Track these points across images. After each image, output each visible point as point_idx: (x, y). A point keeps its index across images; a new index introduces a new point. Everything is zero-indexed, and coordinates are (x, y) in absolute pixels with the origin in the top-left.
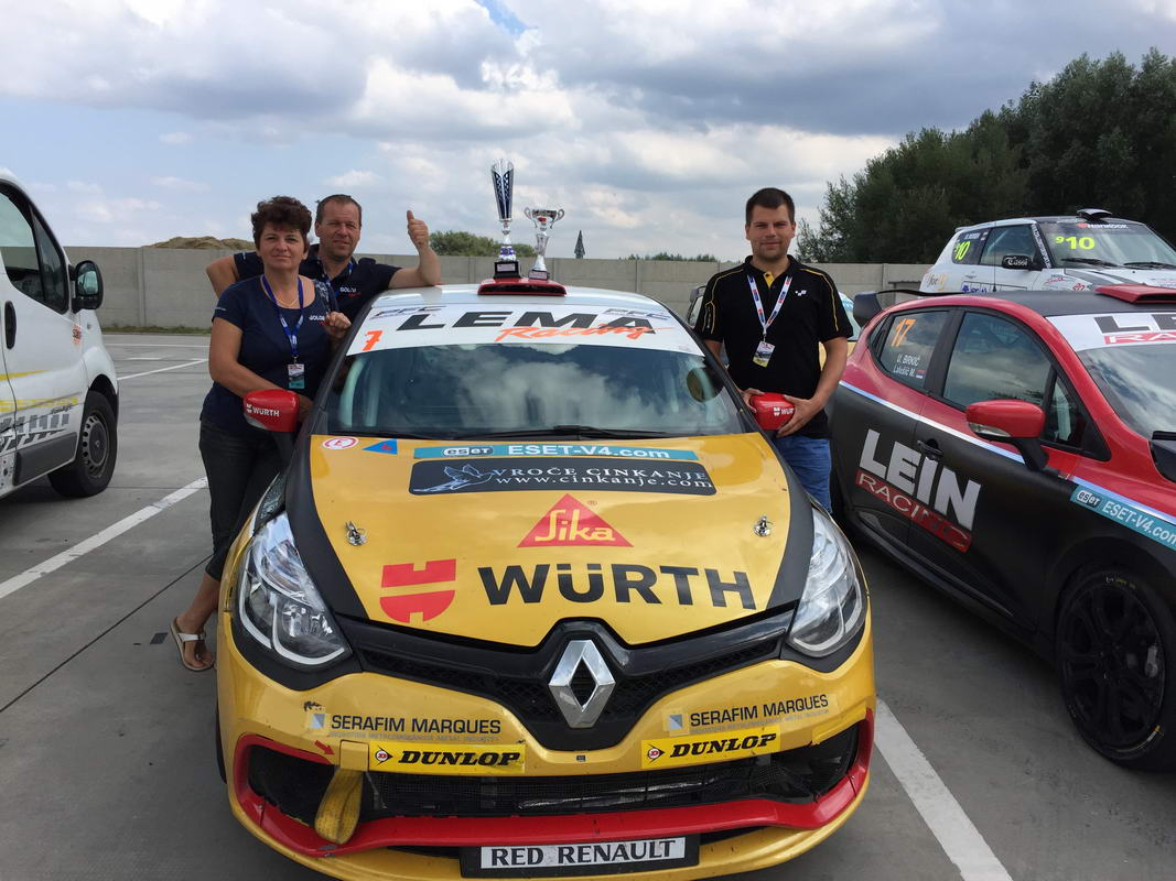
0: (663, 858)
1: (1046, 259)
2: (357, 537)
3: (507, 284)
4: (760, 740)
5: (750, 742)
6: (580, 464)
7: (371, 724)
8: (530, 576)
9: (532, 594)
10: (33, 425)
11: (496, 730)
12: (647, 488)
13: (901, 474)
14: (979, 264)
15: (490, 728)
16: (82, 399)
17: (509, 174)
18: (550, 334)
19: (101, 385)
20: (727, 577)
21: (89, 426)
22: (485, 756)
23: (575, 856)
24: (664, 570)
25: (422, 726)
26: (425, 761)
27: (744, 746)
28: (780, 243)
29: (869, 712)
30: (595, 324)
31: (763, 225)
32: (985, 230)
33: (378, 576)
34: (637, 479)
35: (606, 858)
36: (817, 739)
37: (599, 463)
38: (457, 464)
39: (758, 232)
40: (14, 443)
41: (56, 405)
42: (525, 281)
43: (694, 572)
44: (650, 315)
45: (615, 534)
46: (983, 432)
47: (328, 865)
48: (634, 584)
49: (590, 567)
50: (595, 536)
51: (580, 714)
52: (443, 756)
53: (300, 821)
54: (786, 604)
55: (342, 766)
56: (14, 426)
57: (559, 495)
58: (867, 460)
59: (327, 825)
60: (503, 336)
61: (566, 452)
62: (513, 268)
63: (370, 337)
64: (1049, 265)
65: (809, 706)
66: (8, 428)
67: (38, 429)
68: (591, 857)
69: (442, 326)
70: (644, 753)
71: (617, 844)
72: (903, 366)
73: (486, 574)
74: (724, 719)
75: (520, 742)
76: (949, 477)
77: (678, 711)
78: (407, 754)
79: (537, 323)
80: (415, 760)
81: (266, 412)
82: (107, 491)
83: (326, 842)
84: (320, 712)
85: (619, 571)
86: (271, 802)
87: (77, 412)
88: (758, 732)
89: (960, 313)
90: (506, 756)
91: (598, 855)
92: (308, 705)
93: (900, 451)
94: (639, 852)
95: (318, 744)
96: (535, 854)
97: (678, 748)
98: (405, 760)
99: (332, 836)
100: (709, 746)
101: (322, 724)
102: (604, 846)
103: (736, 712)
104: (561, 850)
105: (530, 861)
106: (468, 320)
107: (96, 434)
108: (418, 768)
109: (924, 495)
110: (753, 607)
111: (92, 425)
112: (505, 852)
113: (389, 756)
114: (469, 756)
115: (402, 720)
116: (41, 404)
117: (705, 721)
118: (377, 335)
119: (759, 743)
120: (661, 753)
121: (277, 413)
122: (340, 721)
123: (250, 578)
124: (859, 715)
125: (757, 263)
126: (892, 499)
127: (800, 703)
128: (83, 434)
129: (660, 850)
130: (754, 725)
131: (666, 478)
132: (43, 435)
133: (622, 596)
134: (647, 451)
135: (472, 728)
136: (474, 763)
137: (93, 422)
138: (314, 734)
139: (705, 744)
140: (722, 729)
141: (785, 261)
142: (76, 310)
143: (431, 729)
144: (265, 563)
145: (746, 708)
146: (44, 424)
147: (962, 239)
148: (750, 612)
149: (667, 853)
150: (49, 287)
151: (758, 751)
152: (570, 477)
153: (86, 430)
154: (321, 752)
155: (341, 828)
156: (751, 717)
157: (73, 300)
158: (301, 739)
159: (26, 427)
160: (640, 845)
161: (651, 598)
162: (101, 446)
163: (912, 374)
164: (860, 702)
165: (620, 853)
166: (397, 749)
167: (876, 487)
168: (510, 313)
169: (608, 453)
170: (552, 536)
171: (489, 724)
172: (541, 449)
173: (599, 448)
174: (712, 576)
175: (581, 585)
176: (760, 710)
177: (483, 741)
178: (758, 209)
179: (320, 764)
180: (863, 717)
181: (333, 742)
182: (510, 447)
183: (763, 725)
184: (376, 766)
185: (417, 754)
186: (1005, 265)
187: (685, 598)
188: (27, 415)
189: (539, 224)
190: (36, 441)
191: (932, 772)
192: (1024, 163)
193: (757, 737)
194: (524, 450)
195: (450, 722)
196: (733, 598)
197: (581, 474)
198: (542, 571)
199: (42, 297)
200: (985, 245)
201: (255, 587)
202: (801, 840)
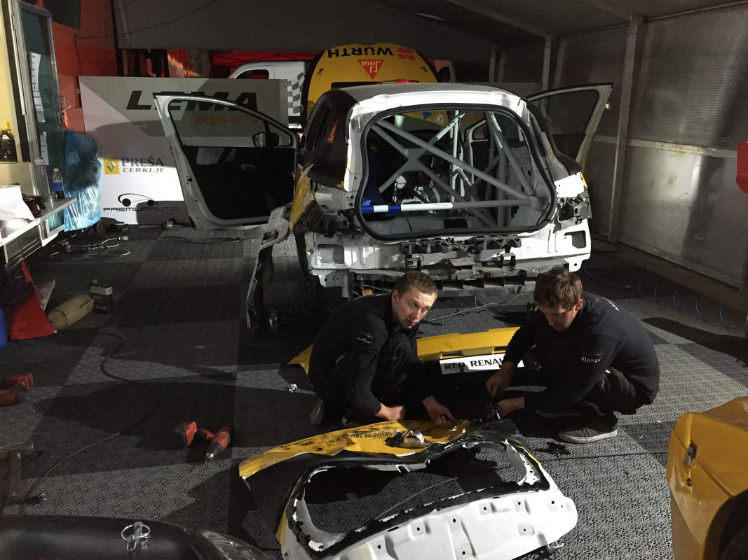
9: (380, 49)
20: (334, 56)
24: (350, 55)
48: (357, 52)
49: (367, 55)
50: (366, 62)
85: (360, 54)
133: (360, 49)
161: (353, 49)
174: (337, 55)
175: (369, 50)
187: (345, 50)
196: (333, 50)
198: (379, 53)
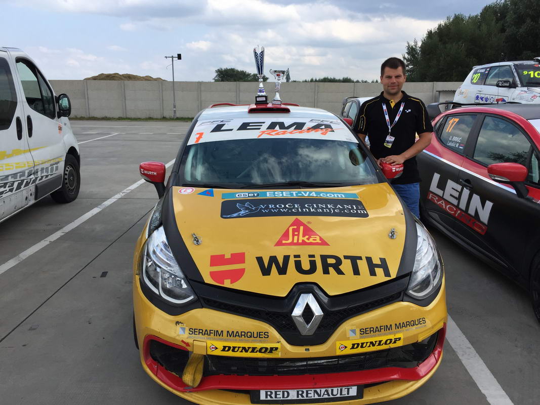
0: (346, 395)
1: (518, 82)
2: (198, 241)
3: (262, 107)
4: (393, 341)
5: (389, 342)
6: (302, 201)
7: (207, 333)
8: (281, 261)
9: (282, 271)
10: (42, 172)
11: (267, 336)
12: (335, 214)
13: (451, 195)
14: (484, 84)
15: (264, 335)
16: (64, 158)
17: (262, 52)
18: (284, 133)
19: (72, 151)
20: (376, 261)
21: (67, 171)
22: (261, 349)
23: (305, 395)
24: (346, 257)
25: (232, 334)
26: (233, 351)
27: (386, 343)
28: (398, 86)
29: (445, 324)
30: (305, 128)
31: (390, 77)
32: (488, 68)
33: (208, 261)
34: (329, 209)
35: (319, 395)
36: (420, 340)
37: (311, 201)
38: (242, 202)
39: (386, 81)
40: (34, 181)
41: (52, 162)
42: (270, 105)
43: (360, 258)
44: (331, 122)
45: (321, 239)
46: (496, 178)
47: (189, 396)
48: (331, 264)
49: (310, 256)
50: (311, 240)
51: (307, 329)
52: (241, 349)
53: (175, 374)
54: (406, 274)
55: (194, 352)
56: (34, 173)
57: (293, 218)
58: (434, 187)
59: (188, 378)
60: (262, 134)
61: (295, 195)
62: (264, 99)
63: (198, 136)
64: (520, 85)
65: (417, 323)
66: (31, 175)
67: (45, 174)
68: (312, 395)
69: (231, 130)
70: (338, 347)
71: (325, 389)
72: (452, 142)
73: (260, 260)
74: (376, 331)
75: (278, 342)
76: (476, 199)
77: (354, 328)
78: (225, 347)
79: (277, 128)
80: (228, 350)
81: (150, 173)
82: (76, 200)
83: (188, 386)
84: (183, 327)
85: (324, 258)
86: (161, 364)
87: (62, 165)
88: (392, 337)
89: (482, 116)
90: (272, 349)
91: (315, 394)
92: (177, 323)
93: (450, 184)
94: (335, 393)
95: (183, 341)
96: (286, 393)
97: (354, 345)
98: (224, 350)
99: (190, 384)
100: (368, 344)
101: (184, 333)
102: (318, 390)
103: (382, 328)
104: (298, 392)
105: (283, 397)
106: (244, 127)
107: (71, 174)
108: (230, 354)
109: (463, 206)
110: (390, 277)
111: (69, 170)
112: (271, 393)
113: (216, 348)
114: (254, 349)
115: (222, 331)
116: (45, 162)
117: (367, 332)
118: (201, 135)
119: (393, 342)
120: (346, 347)
121: (155, 174)
122: (193, 331)
123: (147, 260)
124: (440, 326)
125: (386, 96)
126: (446, 207)
127: (412, 322)
128: (65, 174)
129: (345, 392)
130: (390, 334)
131: (344, 209)
132: (47, 176)
133: (326, 271)
134: (333, 194)
135: (255, 336)
136: (256, 352)
137: (69, 169)
138: (181, 336)
139: (367, 343)
140: (375, 336)
141: (400, 95)
142: (59, 117)
143: (236, 336)
144: (154, 252)
145: (387, 326)
146: (47, 171)
147: (475, 73)
148: (388, 279)
149: (348, 394)
150: (46, 106)
151: (392, 346)
152: (298, 208)
153: (66, 172)
154: (184, 345)
155: (194, 380)
156: (389, 330)
157: (57, 112)
158: (174, 339)
159: (39, 173)
160: (335, 390)
161: (340, 272)
162: (73, 179)
163: (457, 146)
164: (441, 320)
165: (326, 393)
166: (220, 345)
167: (438, 201)
168: (264, 123)
169: (315, 195)
170: (290, 241)
171: (263, 334)
172: (282, 194)
173: (310, 192)
175: (306, 266)
176: (393, 326)
177: (261, 342)
178: (387, 69)
179: (184, 351)
180: (442, 327)
181: (190, 341)
182: (268, 193)
183: (395, 333)
184: (210, 352)
185: (229, 348)
186: (498, 86)
187: (356, 271)
188: (39, 167)
189: (277, 77)
190: (44, 179)
191: (470, 345)
192: (503, 30)
193: (392, 339)
194: (274, 194)
195: (245, 333)
196: (379, 271)
197: (303, 207)
198: (286, 258)
199: (44, 112)
200: (488, 75)
201: (150, 264)
202: (412, 386)
